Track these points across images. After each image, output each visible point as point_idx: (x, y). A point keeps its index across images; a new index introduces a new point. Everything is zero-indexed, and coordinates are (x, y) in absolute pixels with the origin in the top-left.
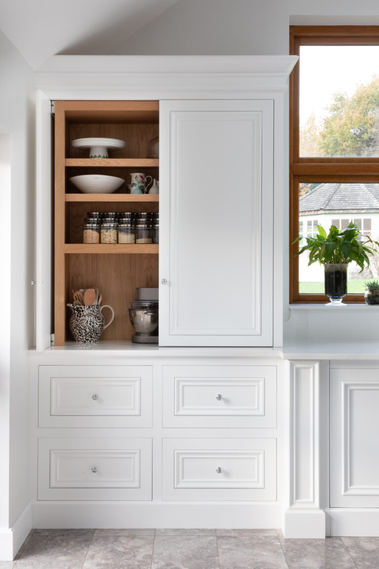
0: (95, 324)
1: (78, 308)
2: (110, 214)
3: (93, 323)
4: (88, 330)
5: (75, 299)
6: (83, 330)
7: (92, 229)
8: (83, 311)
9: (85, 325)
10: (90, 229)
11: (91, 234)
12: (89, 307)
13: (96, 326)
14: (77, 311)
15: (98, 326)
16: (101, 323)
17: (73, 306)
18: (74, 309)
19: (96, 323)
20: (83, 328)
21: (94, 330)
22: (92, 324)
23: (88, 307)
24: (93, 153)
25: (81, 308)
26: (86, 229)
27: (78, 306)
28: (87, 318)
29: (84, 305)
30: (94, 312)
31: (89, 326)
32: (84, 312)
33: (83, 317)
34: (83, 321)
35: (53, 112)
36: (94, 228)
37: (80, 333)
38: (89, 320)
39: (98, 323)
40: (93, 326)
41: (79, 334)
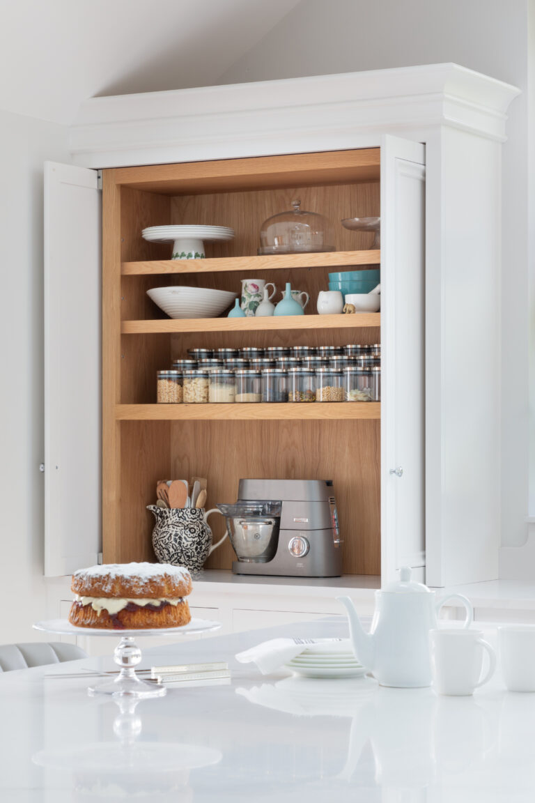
0: (184, 540)
1: (161, 512)
2: (219, 350)
3: (180, 538)
4: (171, 550)
5: (159, 496)
6: (165, 550)
7: (170, 379)
8: (167, 517)
9: (167, 541)
10: (165, 378)
11: (166, 388)
12: (177, 510)
13: (186, 543)
14: (161, 517)
15: (189, 543)
16: (196, 539)
17: (154, 508)
18: (157, 514)
19: (185, 538)
20: (164, 546)
21: (182, 550)
22: (178, 540)
23: (174, 511)
24: (177, 250)
25: (165, 512)
26: (160, 379)
27: (162, 509)
28: (171, 529)
29: (169, 507)
30: (185, 519)
31: (174, 542)
32: (169, 519)
33: (166, 527)
34: (165, 535)
35: (101, 188)
36: (172, 376)
37: (161, 554)
38: (174, 533)
39: (188, 539)
40: (180, 543)
41: (161, 557)
